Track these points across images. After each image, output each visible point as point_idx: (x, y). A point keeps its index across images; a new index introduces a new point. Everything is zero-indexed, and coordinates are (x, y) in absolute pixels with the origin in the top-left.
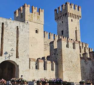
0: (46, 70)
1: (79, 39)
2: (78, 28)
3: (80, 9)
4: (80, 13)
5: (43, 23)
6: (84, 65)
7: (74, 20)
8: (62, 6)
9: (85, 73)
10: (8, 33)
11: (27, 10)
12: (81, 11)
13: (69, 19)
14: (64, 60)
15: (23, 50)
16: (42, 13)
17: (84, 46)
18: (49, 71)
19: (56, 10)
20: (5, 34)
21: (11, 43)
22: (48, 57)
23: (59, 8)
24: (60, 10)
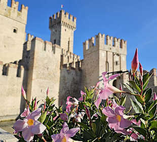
0: (7, 75)
3: (75, 20)
7: (67, 29)
8: (57, 14)
9: (66, 83)
12: (76, 23)
16: (25, 11)
17: (72, 56)
18: (12, 78)
22: (20, 61)
24: (55, 18)
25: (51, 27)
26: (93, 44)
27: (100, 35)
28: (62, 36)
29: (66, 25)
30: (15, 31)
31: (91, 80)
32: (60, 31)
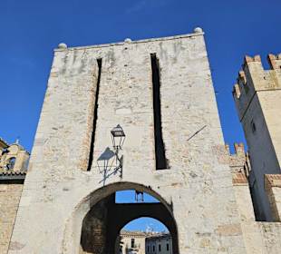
10: (116, 84)
11: (256, 68)
15: (187, 131)
20: (106, 89)
21: (129, 111)
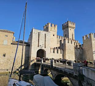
0: (58, 53)
1: (74, 39)
2: (74, 33)
3: (75, 24)
4: (74, 26)
5: (57, 31)
6: (76, 51)
7: (71, 29)
8: (66, 23)
13: (69, 29)
14: (66, 49)
16: (56, 27)
17: (76, 42)
18: (60, 54)
19: (63, 25)
21: (43, 41)
22: (59, 47)
23: (64, 24)
24: (65, 25)
25: (63, 29)
26: (88, 38)
27: (91, 34)
28: (69, 33)
29: (71, 27)
30: (54, 35)
31: (88, 53)
32: (68, 31)
